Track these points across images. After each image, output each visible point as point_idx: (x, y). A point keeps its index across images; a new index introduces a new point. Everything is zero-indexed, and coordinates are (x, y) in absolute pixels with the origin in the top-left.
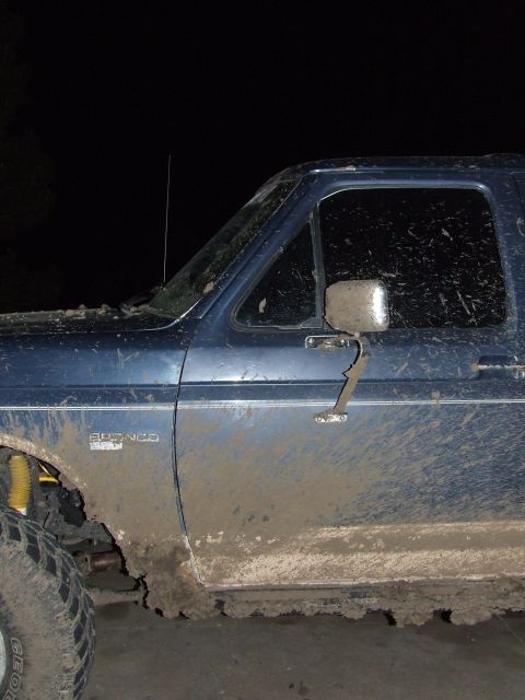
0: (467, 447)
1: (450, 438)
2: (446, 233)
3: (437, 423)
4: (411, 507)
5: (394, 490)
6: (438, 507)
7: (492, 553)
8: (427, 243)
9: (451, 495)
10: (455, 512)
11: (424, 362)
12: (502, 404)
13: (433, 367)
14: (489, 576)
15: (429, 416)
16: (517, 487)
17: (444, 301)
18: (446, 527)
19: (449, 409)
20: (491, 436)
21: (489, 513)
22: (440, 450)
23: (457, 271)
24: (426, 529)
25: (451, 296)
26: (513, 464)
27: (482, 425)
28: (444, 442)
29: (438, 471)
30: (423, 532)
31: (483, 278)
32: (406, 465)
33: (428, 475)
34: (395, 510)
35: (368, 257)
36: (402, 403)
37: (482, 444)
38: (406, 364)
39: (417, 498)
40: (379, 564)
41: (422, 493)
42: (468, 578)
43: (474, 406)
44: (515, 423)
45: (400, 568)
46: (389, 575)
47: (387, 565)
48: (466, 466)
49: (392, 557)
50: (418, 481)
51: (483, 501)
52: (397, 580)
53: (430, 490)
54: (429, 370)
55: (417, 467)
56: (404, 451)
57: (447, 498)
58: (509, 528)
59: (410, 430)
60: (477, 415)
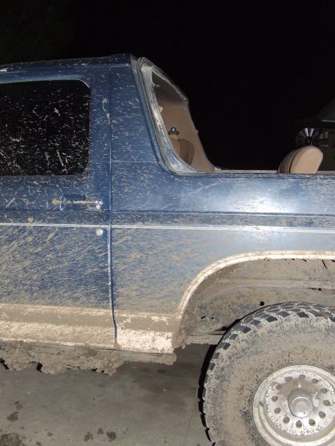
0: (50, 256)
1: (40, 249)
2: (57, 111)
3: (30, 239)
4: (18, 293)
5: (7, 281)
6: (35, 294)
7: (79, 329)
8: (43, 118)
9: (42, 287)
10: (47, 299)
11: (25, 198)
12: (73, 228)
13: (31, 201)
14: (78, 344)
15: (26, 233)
16: (86, 285)
17: (47, 157)
18: (43, 309)
19: (39, 229)
20: (66, 249)
21: (69, 301)
22: (33, 257)
23: (59, 137)
24: (30, 309)
25: (53, 154)
26: (82, 269)
27: (60, 241)
28: (35, 251)
29: (32, 270)
30: (29, 310)
31: (75, 141)
32: (12, 265)
33: (27, 272)
34: (9, 295)
35: (5, 129)
36: (9, 224)
37: (60, 254)
38: (14, 199)
39: (21, 287)
40: (8, 329)
41: (23, 284)
42: (65, 344)
43: (54, 228)
44: (83, 241)
45: (20, 332)
46: (13, 337)
47: (12, 330)
48: (50, 269)
49: (15, 325)
50: (20, 276)
51: (64, 293)
52: (19, 340)
53: (28, 282)
54: (28, 203)
55: (19, 267)
56: (11, 256)
57: (40, 289)
58: (84, 313)
59: (14, 242)
60: (56, 235)
